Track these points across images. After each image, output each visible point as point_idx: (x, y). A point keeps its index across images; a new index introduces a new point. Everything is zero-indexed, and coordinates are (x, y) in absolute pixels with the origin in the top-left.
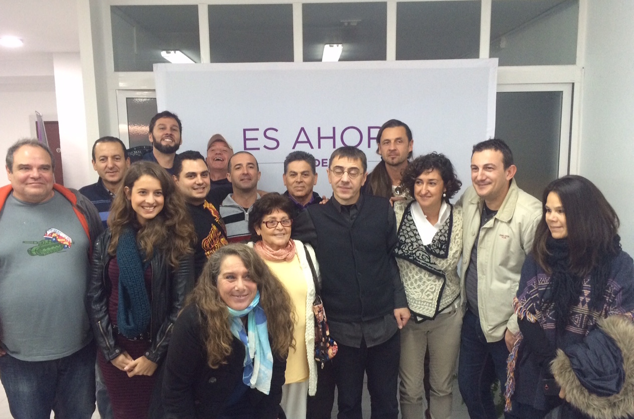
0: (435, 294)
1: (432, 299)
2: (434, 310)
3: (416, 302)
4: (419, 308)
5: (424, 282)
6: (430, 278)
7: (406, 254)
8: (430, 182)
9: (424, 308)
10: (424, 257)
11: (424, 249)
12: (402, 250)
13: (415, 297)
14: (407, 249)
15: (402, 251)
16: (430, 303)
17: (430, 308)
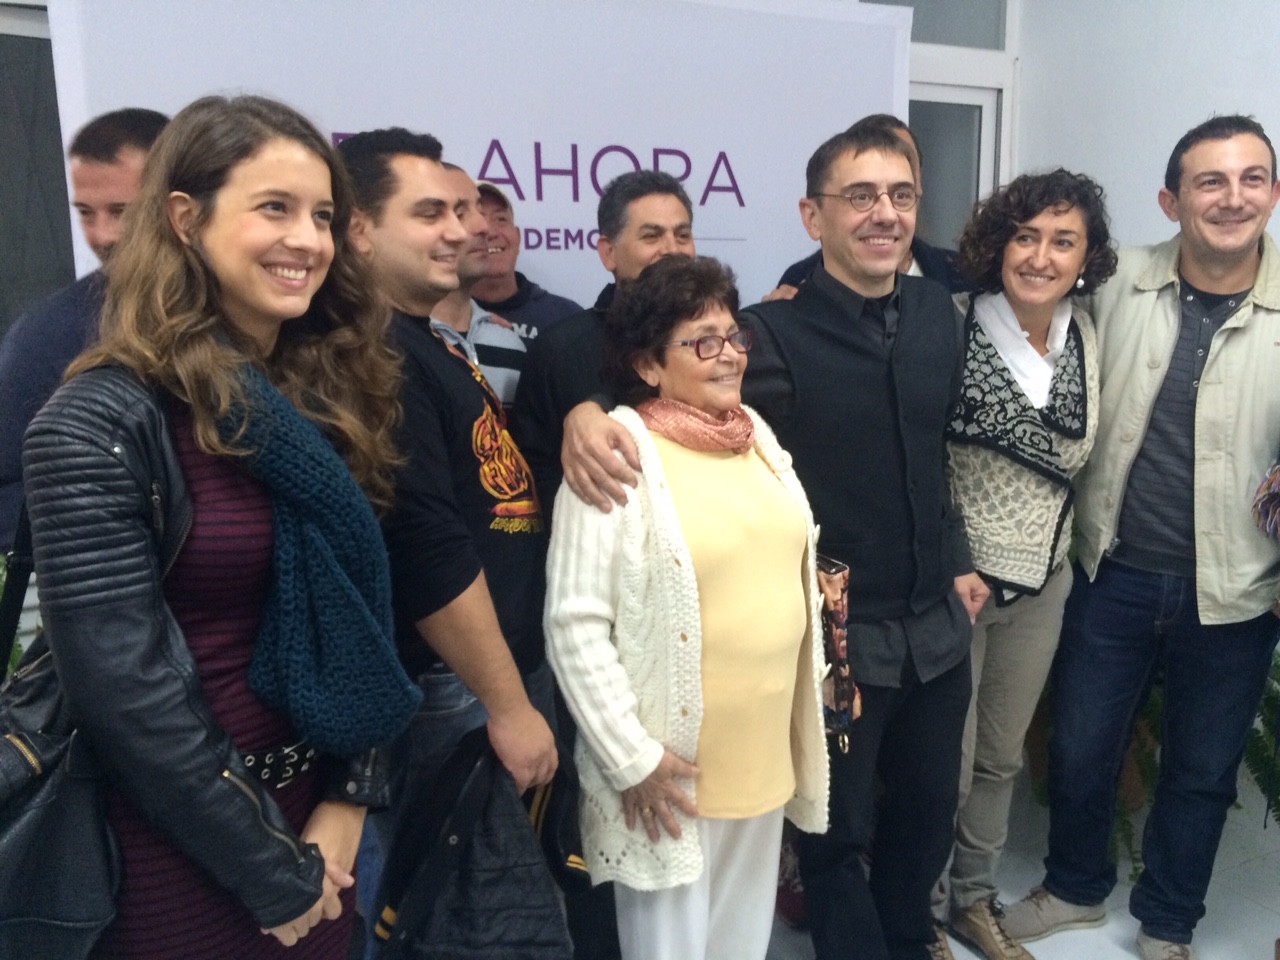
0: (1046, 529)
1: (1040, 545)
2: (1044, 569)
3: (1005, 554)
4: (1011, 569)
5: (1025, 503)
6: (1038, 491)
7: (990, 434)
8: (1060, 240)
9: (1023, 567)
10: (1035, 439)
11: (1039, 418)
12: (979, 423)
13: (1004, 543)
14: (991, 420)
15: (980, 426)
16: (1035, 554)
17: (1035, 566)
